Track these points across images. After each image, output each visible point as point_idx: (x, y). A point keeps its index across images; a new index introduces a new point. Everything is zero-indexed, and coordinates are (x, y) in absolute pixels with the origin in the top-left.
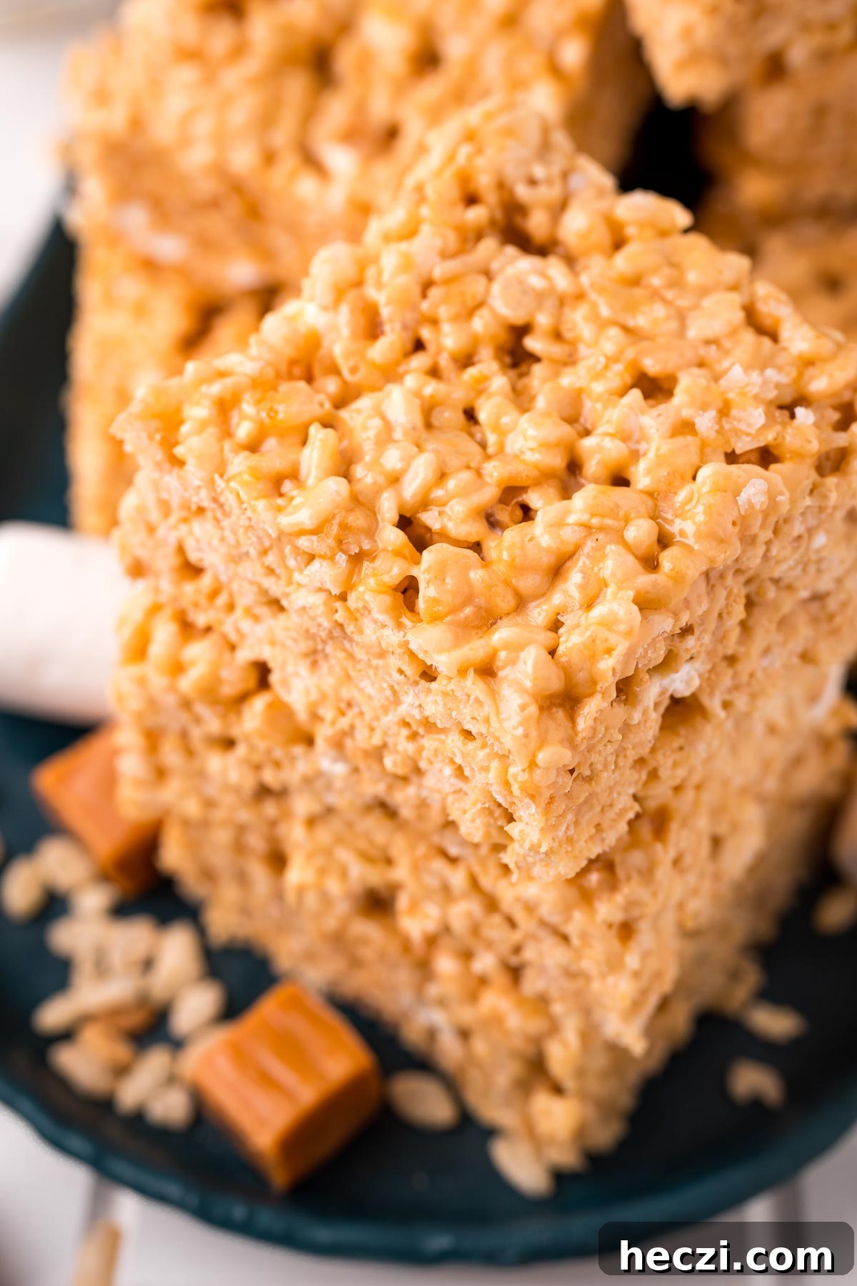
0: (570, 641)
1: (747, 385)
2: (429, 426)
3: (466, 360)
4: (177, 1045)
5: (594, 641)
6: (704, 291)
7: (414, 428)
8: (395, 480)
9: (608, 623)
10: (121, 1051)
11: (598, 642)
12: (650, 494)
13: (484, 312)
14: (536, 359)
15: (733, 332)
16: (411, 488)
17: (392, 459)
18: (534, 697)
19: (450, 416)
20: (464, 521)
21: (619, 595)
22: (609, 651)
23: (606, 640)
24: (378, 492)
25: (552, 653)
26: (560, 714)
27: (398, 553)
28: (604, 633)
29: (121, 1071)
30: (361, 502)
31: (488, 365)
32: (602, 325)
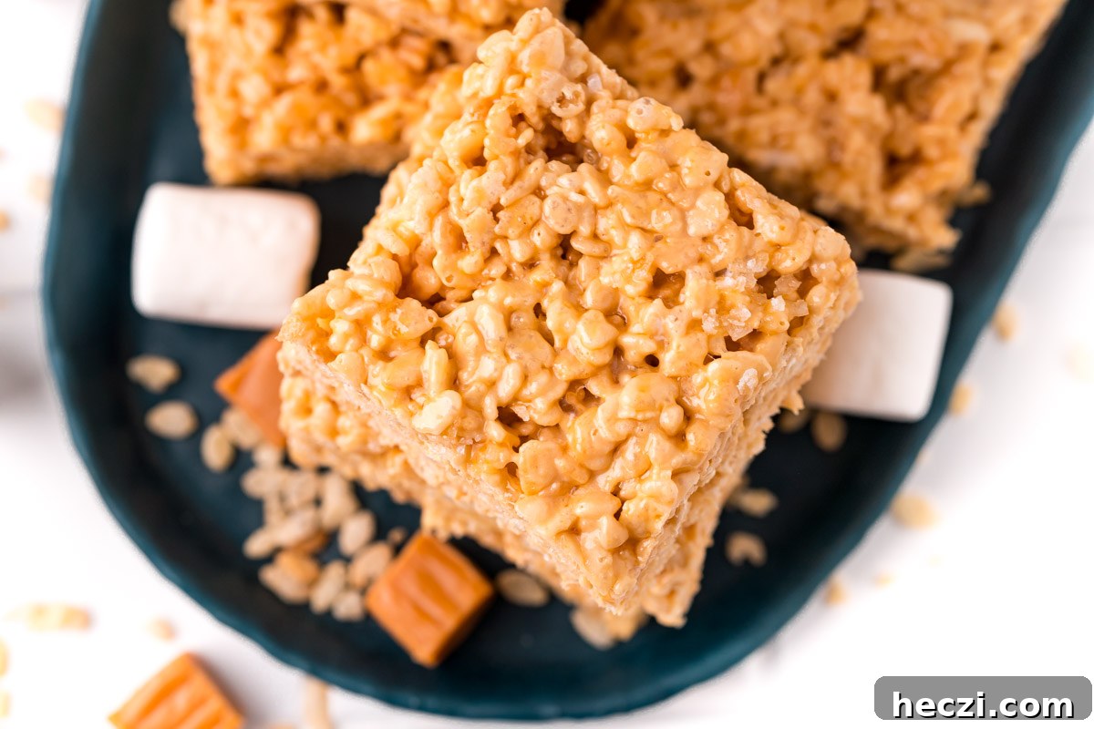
0: (630, 509)
1: (737, 286)
2: (510, 329)
3: (530, 265)
4: (347, 560)
5: (647, 510)
6: (697, 191)
7: (501, 339)
8: (492, 384)
9: (656, 496)
10: (309, 568)
11: (650, 511)
12: (674, 378)
13: (540, 229)
14: (580, 255)
15: (721, 230)
16: (505, 390)
17: (488, 367)
18: (609, 551)
19: (525, 319)
20: (546, 413)
21: (662, 475)
22: (658, 516)
23: (655, 509)
24: (482, 397)
25: (617, 515)
26: (627, 554)
27: (501, 445)
28: (654, 504)
29: (312, 583)
30: (471, 407)
31: (546, 269)
32: (626, 228)
